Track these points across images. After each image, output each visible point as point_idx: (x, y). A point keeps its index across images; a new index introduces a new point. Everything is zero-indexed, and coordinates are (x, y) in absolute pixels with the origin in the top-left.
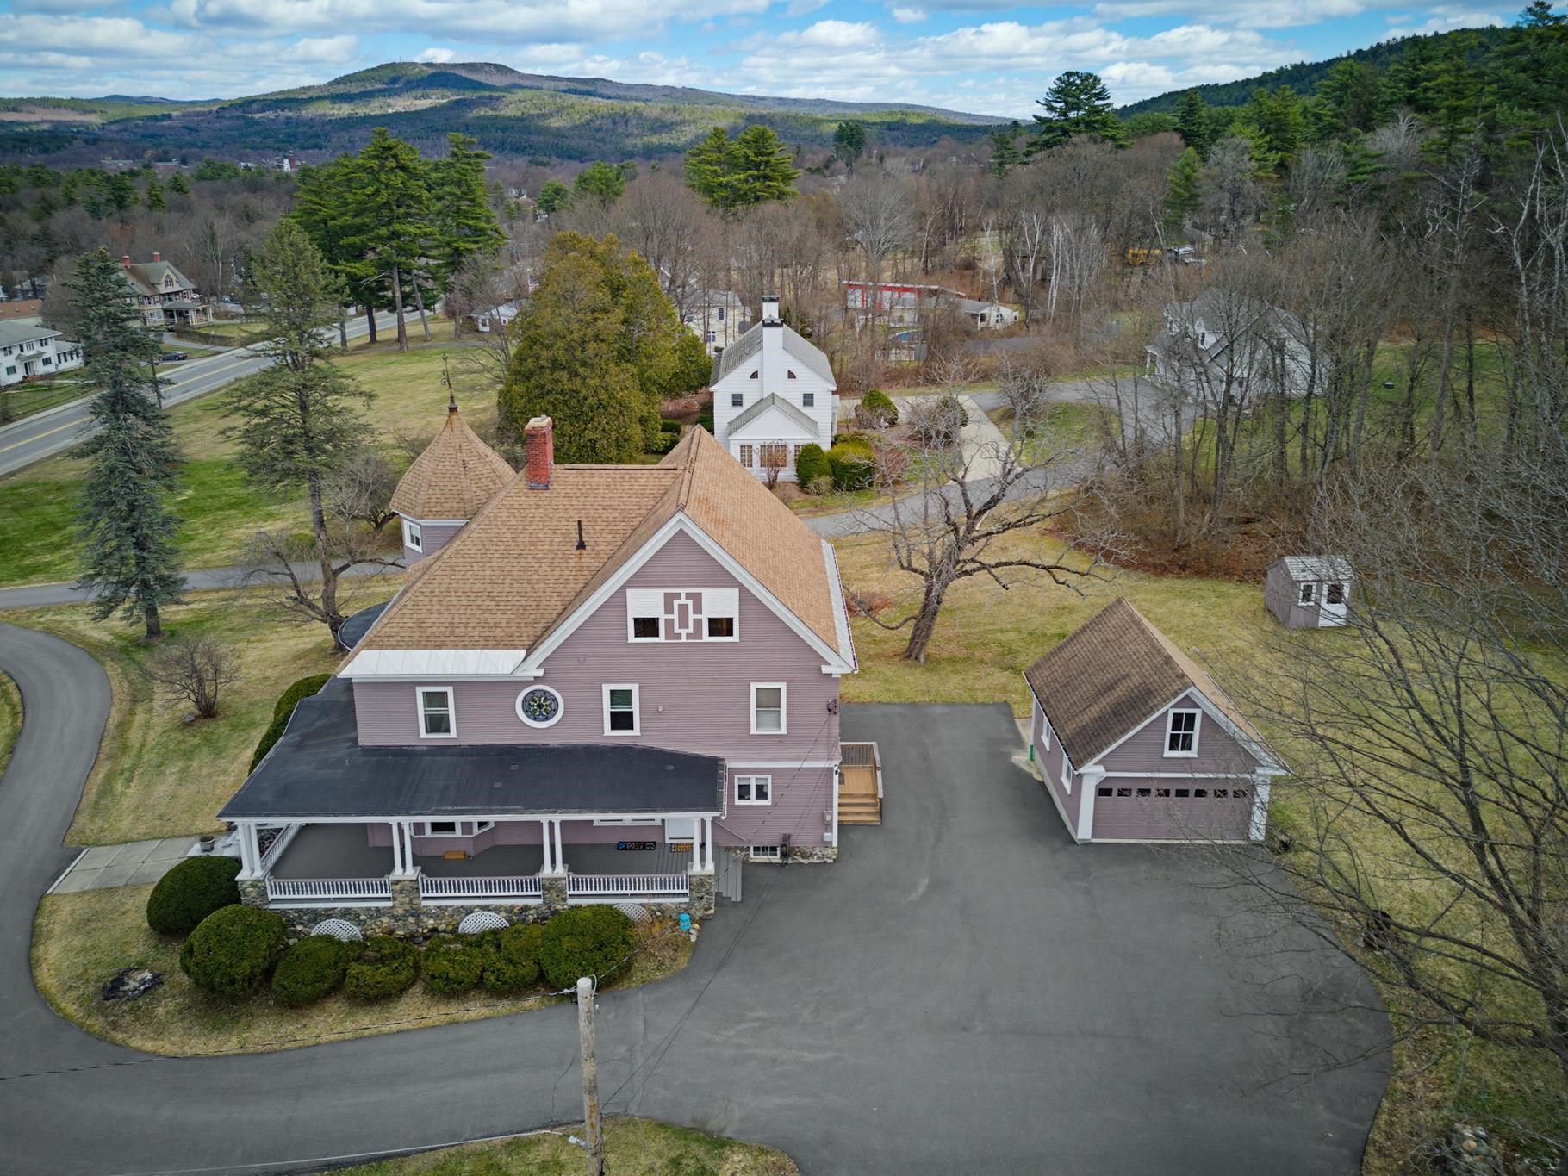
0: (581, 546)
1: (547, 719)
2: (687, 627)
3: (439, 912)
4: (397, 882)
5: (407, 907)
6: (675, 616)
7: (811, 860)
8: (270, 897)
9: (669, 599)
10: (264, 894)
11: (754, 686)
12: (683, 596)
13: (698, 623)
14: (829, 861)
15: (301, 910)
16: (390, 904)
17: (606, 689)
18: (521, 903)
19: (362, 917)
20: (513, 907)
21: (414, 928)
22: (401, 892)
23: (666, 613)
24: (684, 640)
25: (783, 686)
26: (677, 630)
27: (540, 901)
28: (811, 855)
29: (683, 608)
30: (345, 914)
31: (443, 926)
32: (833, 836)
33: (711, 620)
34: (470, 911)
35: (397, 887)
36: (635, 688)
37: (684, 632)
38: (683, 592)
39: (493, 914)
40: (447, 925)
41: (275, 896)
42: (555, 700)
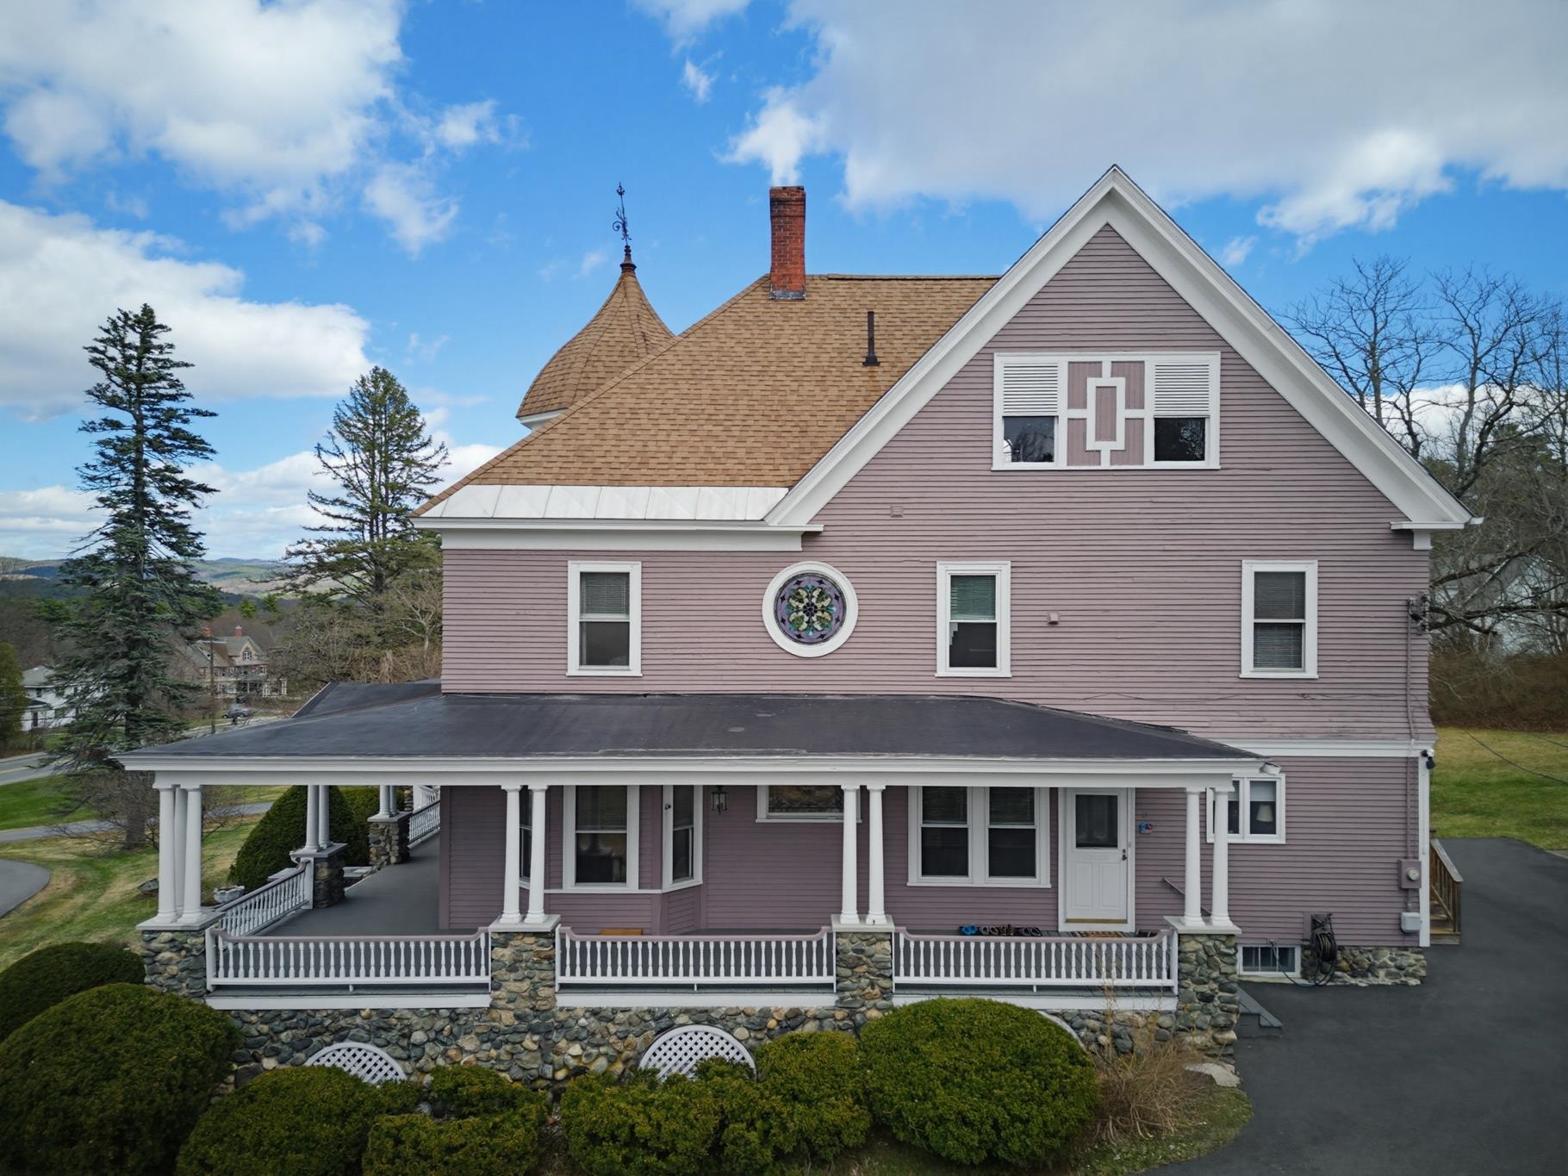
0: (871, 361)
1: (823, 638)
2: (1113, 438)
3: (593, 1024)
4: (507, 938)
5: (524, 1006)
6: (1089, 413)
7: (1372, 980)
8: (211, 981)
9: (1079, 373)
10: (197, 971)
11: (1250, 568)
12: (1107, 368)
13: (1134, 425)
14: (1413, 982)
15: (278, 1014)
16: (481, 1001)
17: (944, 573)
18: (783, 1003)
19: (418, 1037)
20: (766, 1014)
21: (533, 1063)
22: (512, 968)
23: (1071, 405)
24: (1105, 464)
25: (1311, 570)
26: (1092, 444)
27: (827, 1000)
28: (1371, 970)
29: (1106, 394)
30: (381, 1027)
31: (601, 1064)
32: (1421, 921)
33: (1159, 422)
34: (664, 1022)
35: (506, 954)
36: (1003, 573)
37: (1106, 447)
38: (1107, 359)
39: (717, 1031)
40: (611, 1061)
41: (221, 981)
42: (839, 597)
